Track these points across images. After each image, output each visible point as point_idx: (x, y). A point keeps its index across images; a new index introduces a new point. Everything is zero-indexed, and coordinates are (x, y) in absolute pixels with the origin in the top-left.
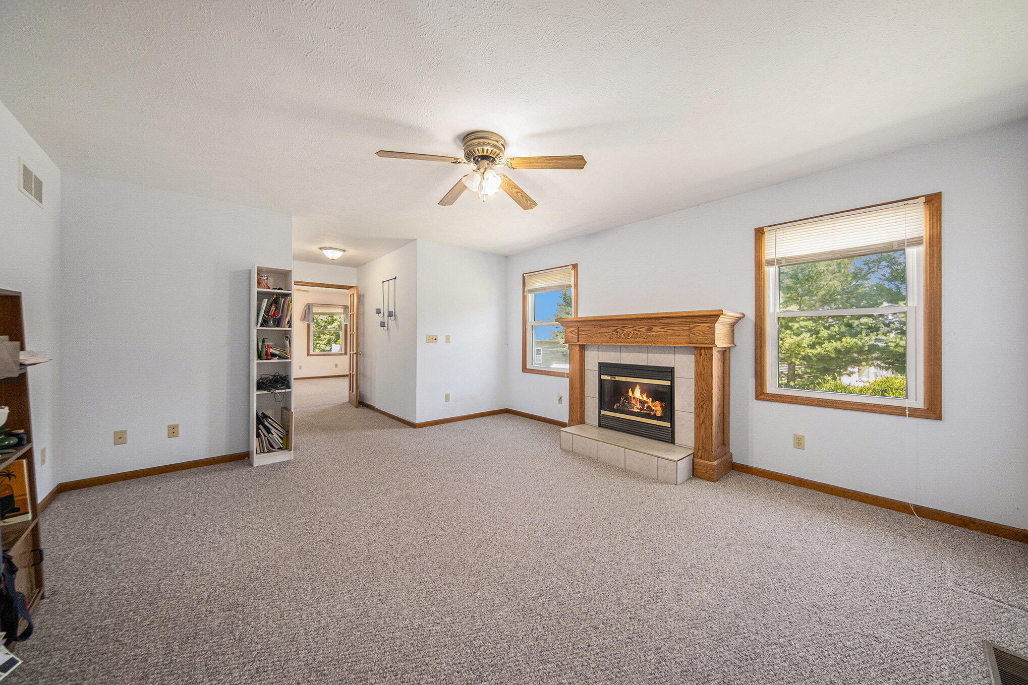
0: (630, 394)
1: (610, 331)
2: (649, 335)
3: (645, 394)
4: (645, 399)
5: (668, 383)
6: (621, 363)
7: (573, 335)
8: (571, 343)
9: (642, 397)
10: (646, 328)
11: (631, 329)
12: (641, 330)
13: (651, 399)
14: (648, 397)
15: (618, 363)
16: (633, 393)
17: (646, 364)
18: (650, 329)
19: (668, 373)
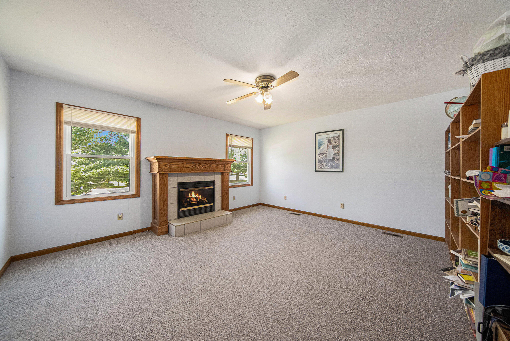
0: (190, 196)
1: (192, 165)
2: (210, 168)
3: (197, 194)
4: (197, 196)
5: (212, 187)
6: (191, 181)
7: (166, 167)
8: (161, 173)
9: (196, 196)
10: (209, 164)
11: (202, 165)
12: (207, 165)
13: (200, 196)
14: (199, 195)
15: (190, 181)
16: (191, 195)
17: (204, 181)
18: (210, 165)
19: (212, 183)
